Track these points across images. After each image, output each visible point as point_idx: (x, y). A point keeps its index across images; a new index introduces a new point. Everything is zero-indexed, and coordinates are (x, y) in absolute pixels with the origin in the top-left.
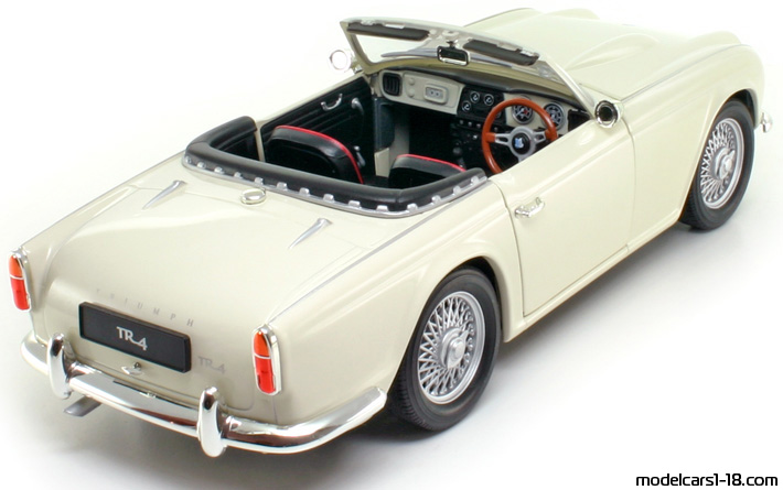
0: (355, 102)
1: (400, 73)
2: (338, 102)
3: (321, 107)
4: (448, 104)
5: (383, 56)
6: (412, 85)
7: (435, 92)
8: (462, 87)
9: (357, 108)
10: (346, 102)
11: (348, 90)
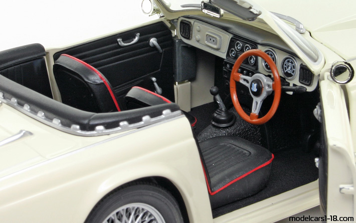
0: (153, 41)
1: (192, 21)
2: (136, 39)
3: (117, 42)
4: (221, 50)
6: (199, 31)
7: (212, 39)
8: (230, 36)
9: (154, 47)
10: (144, 41)
11: (146, 31)
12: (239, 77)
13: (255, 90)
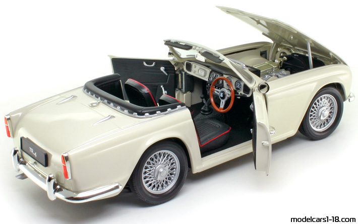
0: (162, 69)
1: (192, 63)
2: (153, 65)
4: (205, 77)
5: (187, 56)
6: (195, 68)
8: (211, 70)
12: (214, 90)
13: (222, 96)
